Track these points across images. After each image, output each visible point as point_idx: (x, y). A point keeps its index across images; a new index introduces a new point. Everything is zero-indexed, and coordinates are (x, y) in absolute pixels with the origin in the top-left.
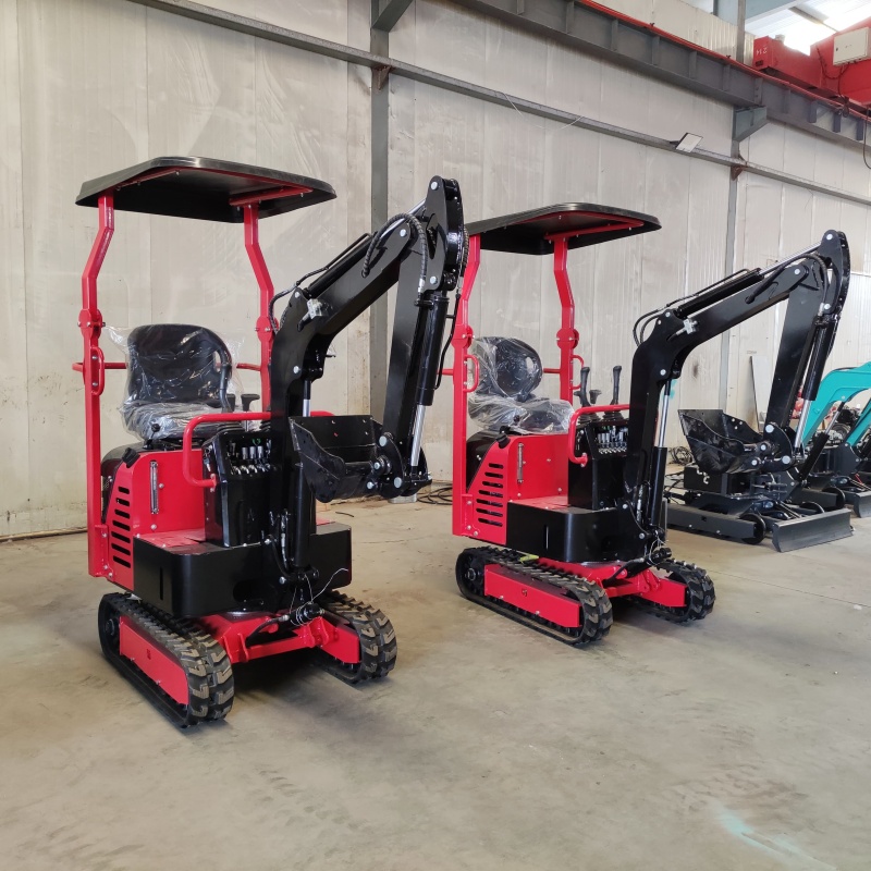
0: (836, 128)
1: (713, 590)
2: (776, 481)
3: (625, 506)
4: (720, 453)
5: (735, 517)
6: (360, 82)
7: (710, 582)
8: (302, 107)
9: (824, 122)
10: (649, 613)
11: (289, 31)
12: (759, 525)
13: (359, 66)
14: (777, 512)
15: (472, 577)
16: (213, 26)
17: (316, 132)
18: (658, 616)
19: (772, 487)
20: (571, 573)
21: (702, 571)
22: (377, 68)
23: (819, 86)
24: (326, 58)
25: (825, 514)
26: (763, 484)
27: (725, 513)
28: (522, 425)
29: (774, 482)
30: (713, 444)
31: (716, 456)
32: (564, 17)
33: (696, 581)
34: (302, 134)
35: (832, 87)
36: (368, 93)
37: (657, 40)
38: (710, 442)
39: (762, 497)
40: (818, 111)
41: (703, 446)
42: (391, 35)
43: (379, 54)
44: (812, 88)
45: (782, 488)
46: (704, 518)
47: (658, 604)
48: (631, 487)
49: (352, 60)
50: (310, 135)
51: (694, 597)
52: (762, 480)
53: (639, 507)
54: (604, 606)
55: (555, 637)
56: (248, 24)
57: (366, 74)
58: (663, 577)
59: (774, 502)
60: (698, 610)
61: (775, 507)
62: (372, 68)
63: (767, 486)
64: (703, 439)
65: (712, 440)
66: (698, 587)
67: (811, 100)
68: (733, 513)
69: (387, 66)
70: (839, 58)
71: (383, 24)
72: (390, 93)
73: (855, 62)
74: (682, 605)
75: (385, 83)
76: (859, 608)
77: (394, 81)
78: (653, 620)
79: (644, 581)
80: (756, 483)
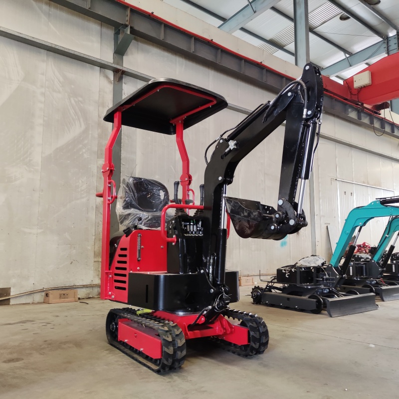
0: (359, 118)
1: (267, 331)
2: (329, 275)
3: (202, 271)
4: (248, 222)
5: (306, 298)
6: (107, 77)
7: (265, 326)
8: (73, 86)
9: (353, 115)
10: (229, 351)
11: (65, 48)
12: (319, 301)
13: (106, 70)
14: (331, 294)
15: (113, 328)
16: (22, 43)
17: (80, 99)
18: (234, 353)
19: (327, 279)
20: (164, 319)
21: (259, 318)
22: (116, 71)
23: (349, 98)
24: (88, 65)
25: (359, 295)
26: (322, 278)
27: (301, 296)
28: (144, 224)
29: (327, 276)
30: (245, 216)
31: (246, 224)
32: (216, 56)
33: (254, 325)
34: (72, 100)
35: (355, 98)
36: (111, 83)
37: (264, 71)
38: (242, 215)
39: (322, 287)
40: (350, 110)
41: (239, 219)
42: (124, 57)
43: (118, 64)
44: (346, 99)
45: (333, 280)
46: (288, 299)
47: (235, 345)
48: (206, 258)
49: (103, 66)
50: (77, 100)
51: (253, 336)
52: (321, 276)
53: (211, 272)
54: (179, 341)
55: (149, 367)
56: (41, 42)
57: (111, 74)
58: (236, 324)
59: (329, 289)
60: (256, 346)
61: (330, 292)
62: (113, 72)
63: (323, 279)
64: (239, 214)
65: (243, 213)
66: (256, 329)
67: (346, 104)
68: (305, 296)
69: (121, 70)
70: (357, 85)
71: (120, 51)
72: (123, 84)
73: (364, 87)
74: (246, 343)
75: (120, 79)
76: (373, 346)
77: (126, 79)
78: (231, 356)
79: (220, 326)
80: (317, 278)
